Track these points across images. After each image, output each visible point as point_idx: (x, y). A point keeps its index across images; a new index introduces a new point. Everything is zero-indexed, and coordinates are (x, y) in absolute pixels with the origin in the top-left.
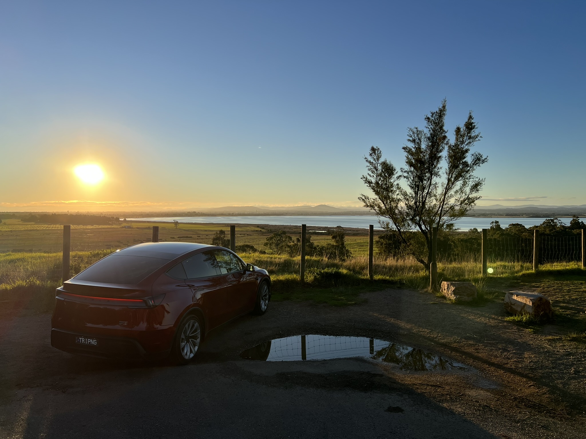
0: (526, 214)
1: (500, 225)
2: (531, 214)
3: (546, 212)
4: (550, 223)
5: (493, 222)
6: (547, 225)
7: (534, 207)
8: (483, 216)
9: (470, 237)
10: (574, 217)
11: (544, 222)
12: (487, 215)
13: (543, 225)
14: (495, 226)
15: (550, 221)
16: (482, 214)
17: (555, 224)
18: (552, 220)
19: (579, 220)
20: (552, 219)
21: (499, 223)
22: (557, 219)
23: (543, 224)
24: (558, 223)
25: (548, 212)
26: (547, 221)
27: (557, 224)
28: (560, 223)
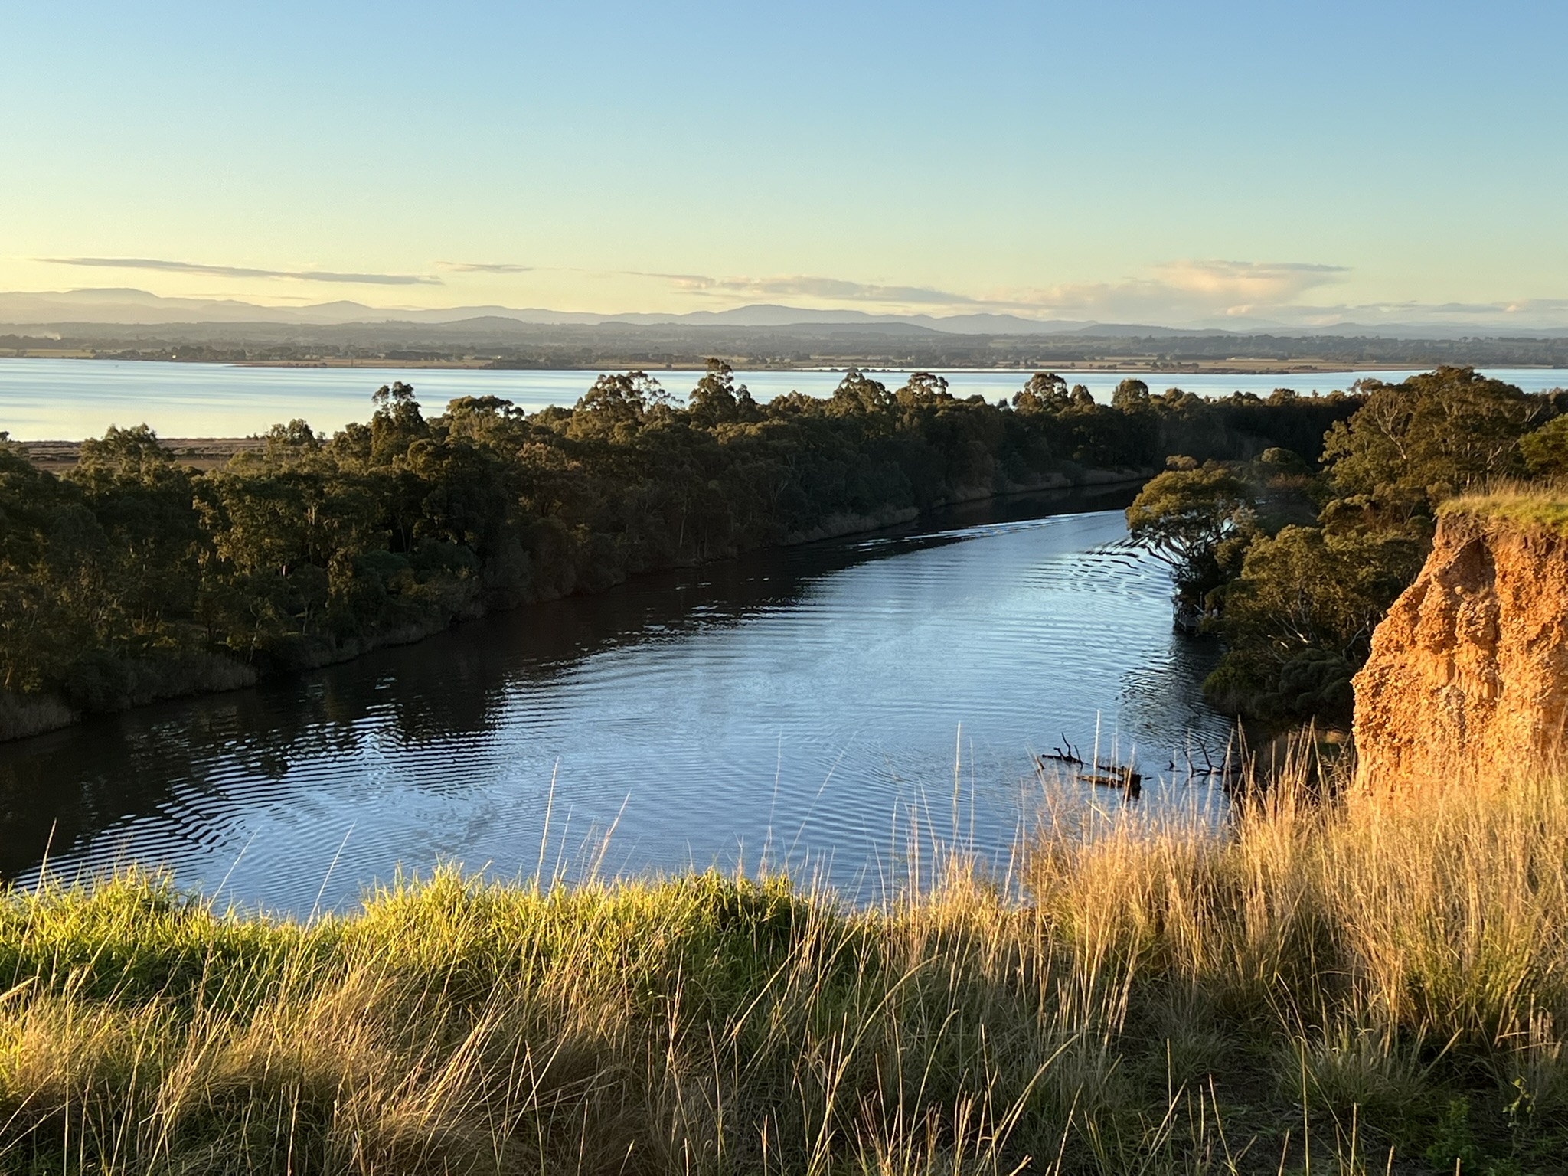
0: (473, 348)
1: (416, 406)
2: (497, 351)
3: (556, 345)
4: (618, 393)
5: (385, 391)
6: (606, 404)
7: (506, 316)
8: (281, 357)
9: (285, 468)
10: (713, 365)
11: (592, 389)
12: (299, 356)
13: (588, 402)
14: (396, 411)
15: (618, 386)
16: (275, 350)
17: (638, 402)
18: (626, 382)
19: (731, 379)
20: (625, 373)
21: (414, 393)
22: (645, 376)
23: (591, 398)
24: (646, 395)
25: (562, 345)
26: (604, 383)
27: (645, 399)
28: (654, 394)
